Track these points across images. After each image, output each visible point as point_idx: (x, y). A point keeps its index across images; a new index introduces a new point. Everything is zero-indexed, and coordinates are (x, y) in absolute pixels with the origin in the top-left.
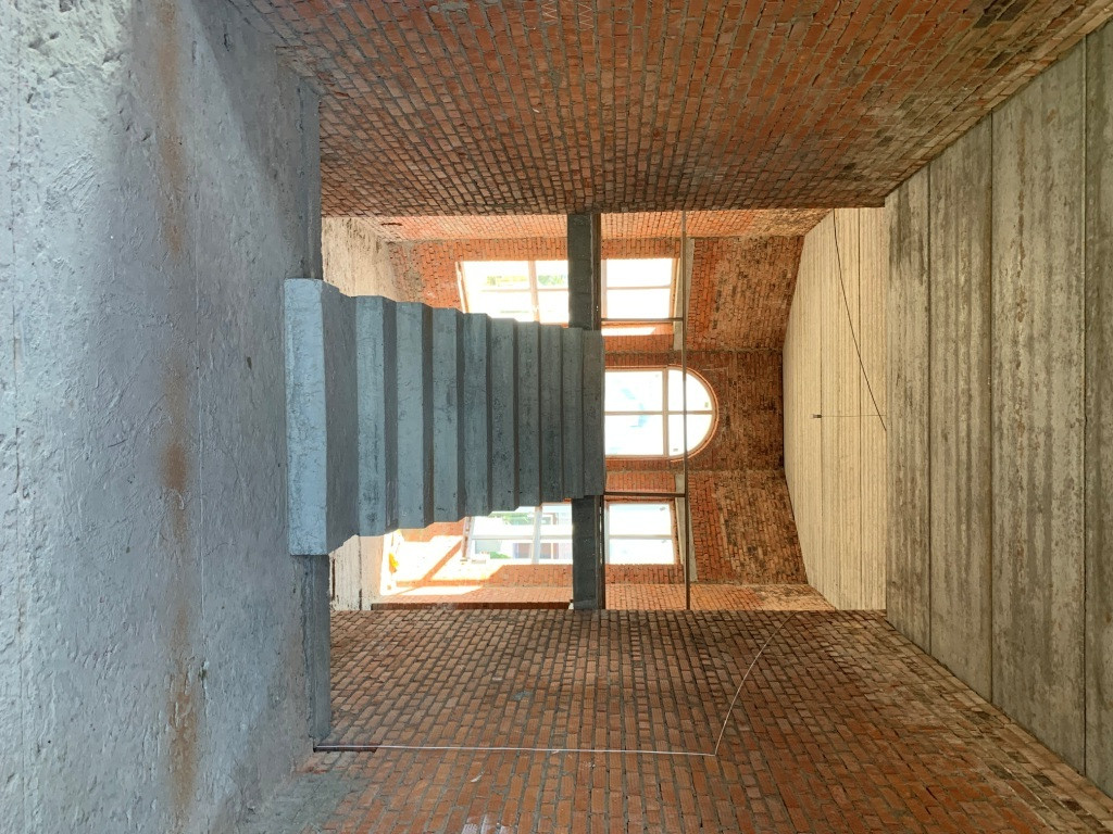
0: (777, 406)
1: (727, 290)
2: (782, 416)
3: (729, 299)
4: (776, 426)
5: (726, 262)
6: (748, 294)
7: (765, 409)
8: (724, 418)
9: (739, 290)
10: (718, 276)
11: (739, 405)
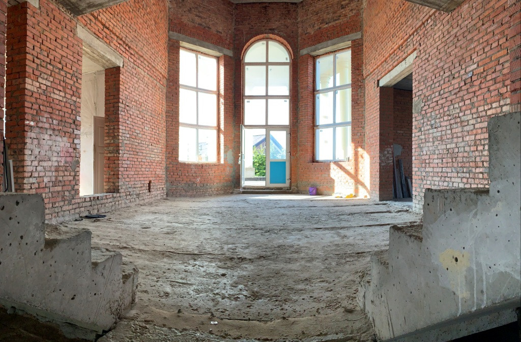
0: (264, 5)
1: (197, 20)
2: (269, 3)
3: (203, 20)
4: (275, 6)
5: (183, 17)
6: (201, 10)
7: (266, 11)
8: (270, 31)
9: (198, 13)
10: (190, 23)
11: (264, 24)
